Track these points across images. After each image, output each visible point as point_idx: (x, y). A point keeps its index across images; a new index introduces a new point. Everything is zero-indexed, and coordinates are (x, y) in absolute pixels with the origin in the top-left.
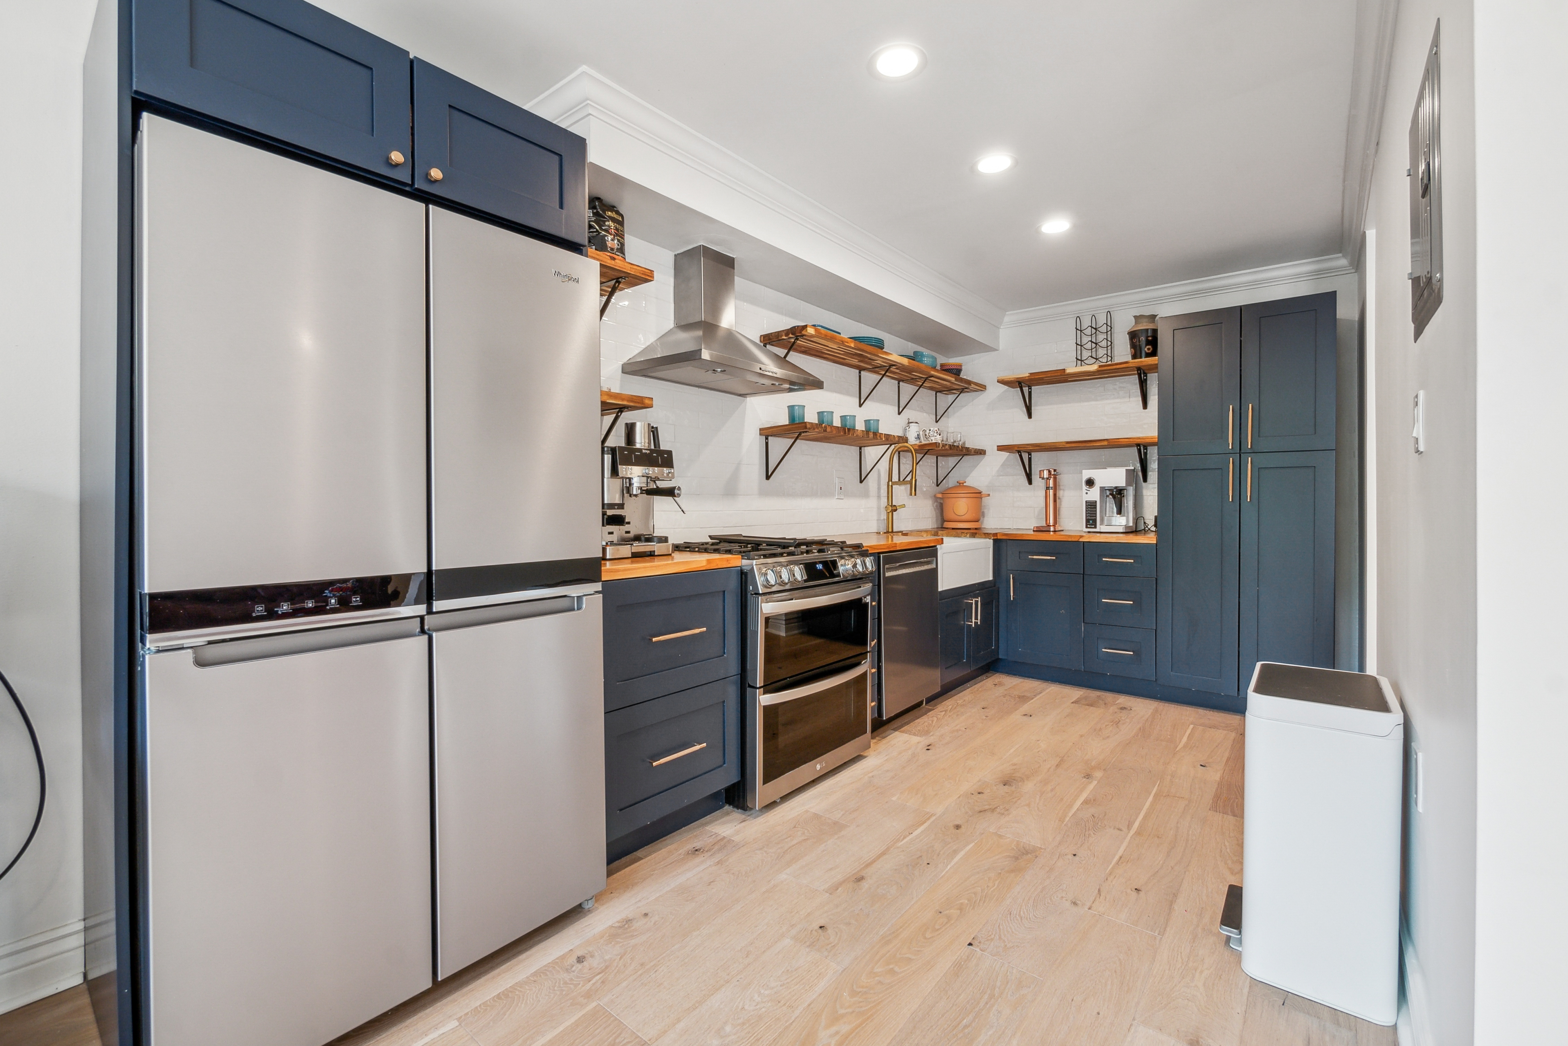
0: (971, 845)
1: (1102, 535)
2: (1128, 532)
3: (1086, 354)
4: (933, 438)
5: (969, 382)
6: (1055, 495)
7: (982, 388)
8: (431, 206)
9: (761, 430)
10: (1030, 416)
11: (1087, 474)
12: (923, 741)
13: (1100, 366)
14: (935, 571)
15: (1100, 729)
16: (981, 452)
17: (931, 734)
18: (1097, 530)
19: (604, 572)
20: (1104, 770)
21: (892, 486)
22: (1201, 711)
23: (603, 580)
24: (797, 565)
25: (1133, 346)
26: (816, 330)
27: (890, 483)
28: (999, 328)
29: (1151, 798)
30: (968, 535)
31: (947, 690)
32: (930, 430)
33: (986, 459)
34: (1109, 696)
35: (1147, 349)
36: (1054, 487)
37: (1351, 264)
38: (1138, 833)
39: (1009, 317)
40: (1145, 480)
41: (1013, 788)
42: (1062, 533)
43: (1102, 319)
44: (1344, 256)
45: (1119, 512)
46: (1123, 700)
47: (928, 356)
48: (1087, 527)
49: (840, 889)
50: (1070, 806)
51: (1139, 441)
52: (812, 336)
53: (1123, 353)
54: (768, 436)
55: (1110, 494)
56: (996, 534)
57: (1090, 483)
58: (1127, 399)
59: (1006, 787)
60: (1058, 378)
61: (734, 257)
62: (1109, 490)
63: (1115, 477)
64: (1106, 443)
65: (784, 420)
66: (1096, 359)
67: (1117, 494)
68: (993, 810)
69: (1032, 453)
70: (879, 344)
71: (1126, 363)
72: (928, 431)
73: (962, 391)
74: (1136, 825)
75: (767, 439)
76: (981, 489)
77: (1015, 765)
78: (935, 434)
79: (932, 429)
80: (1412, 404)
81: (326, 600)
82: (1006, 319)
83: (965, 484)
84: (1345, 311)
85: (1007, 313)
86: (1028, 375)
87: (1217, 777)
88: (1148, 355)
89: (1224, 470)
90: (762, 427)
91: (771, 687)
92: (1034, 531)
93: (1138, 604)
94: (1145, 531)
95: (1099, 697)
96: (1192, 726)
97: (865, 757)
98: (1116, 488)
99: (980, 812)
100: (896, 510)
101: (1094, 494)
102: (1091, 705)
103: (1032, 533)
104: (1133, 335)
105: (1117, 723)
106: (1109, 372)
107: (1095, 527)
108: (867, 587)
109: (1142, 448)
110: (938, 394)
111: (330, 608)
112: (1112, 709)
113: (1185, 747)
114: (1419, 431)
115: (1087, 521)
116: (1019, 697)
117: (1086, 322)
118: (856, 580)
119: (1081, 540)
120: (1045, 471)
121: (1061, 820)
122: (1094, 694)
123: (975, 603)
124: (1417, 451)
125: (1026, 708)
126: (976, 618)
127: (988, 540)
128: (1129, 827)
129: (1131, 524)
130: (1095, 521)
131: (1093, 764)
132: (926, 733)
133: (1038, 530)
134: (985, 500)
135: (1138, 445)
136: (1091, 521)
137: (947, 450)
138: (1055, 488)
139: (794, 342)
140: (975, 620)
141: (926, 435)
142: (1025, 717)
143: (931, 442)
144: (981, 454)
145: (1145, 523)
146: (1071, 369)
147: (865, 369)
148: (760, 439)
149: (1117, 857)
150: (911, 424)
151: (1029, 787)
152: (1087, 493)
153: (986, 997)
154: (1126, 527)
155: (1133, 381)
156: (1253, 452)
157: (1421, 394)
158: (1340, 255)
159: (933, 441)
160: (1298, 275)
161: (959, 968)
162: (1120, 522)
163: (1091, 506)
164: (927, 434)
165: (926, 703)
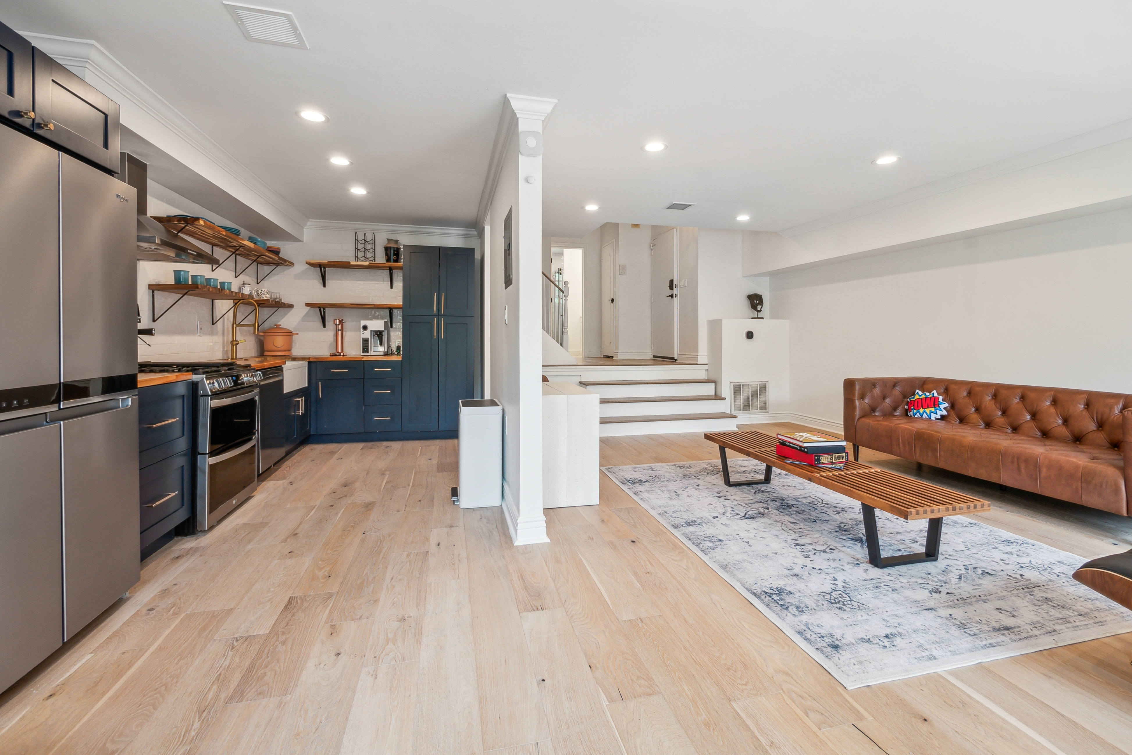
0: (343, 509)
1: (372, 357)
2: (386, 354)
3: (360, 255)
4: (264, 296)
5: (285, 261)
6: (342, 334)
7: (292, 264)
8: (60, 153)
9: (149, 285)
10: (324, 286)
11: (363, 323)
12: (286, 482)
13: (370, 263)
14: (282, 381)
15: (380, 457)
16: (291, 306)
17: (288, 478)
18: (369, 354)
19: (139, 382)
20: (390, 471)
21: (236, 328)
22: (422, 441)
23: (138, 387)
24: (227, 377)
25: (387, 254)
26: (205, 222)
27: (235, 325)
28: (304, 228)
29: (413, 475)
30: (290, 360)
31: (288, 454)
32: (262, 291)
33: (293, 311)
34: (378, 443)
35: (395, 257)
36: (340, 330)
37: (478, 234)
38: (413, 486)
39: (311, 223)
40: (392, 327)
41: (350, 487)
42: (346, 356)
43: (369, 238)
44: (476, 231)
45: (381, 344)
46: (385, 444)
47: (260, 242)
48: (363, 353)
49: (288, 540)
50: (381, 486)
51: (390, 306)
52: (201, 225)
53: (381, 258)
54: (154, 290)
55: (376, 334)
56: (309, 358)
57: (365, 328)
58: (382, 283)
59: (346, 487)
60: (345, 266)
61: (147, 163)
62: (375, 332)
63: (378, 325)
64: (373, 306)
65: (171, 281)
66: (366, 258)
67: (379, 334)
68: (346, 496)
69: (326, 309)
70: (237, 233)
71: (384, 263)
72: (260, 291)
73: (278, 265)
74: (411, 484)
75: (153, 292)
76: (292, 330)
77: (346, 479)
78: (266, 294)
79: (263, 290)
80: (504, 309)
81: (12, 403)
82: (309, 223)
83: (280, 327)
84: (477, 256)
85: (310, 220)
86: (326, 262)
87: (436, 462)
88: (395, 261)
89: (431, 324)
90: (150, 284)
91: (212, 454)
92: (330, 356)
93: (393, 392)
94: (392, 354)
95: (373, 444)
96: (420, 448)
97: (253, 496)
98: (379, 331)
99: (339, 498)
100: (238, 344)
101: (367, 334)
102: (371, 448)
103: (329, 356)
104: (387, 249)
105: (387, 453)
106: (374, 267)
107: (368, 353)
108: (257, 390)
109: (391, 310)
110: (259, 265)
111: (14, 407)
112: (382, 448)
113: (420, 455)
114: (506, 318)
115: (363, 349)
116: (330, 452)
117: (360, 237)
118: (251, 387)
119: (362, 360)
120: (337, 320)
121: (379, 491)
122: (370, 444)
123: (301, 400)
124: (506, 324)
125: (336, 456)
126: (302, 410)
127: (304, 362)
128: (409, 485)
129: (386, 351)
130: (368, 349)
131: (383, 470)
132: (284, 478)
133: (334, 355)
134: (294, 337)
135: (389, 308)
136: (365, 349)
137: (273, 304)
138: (342, 330)
139: (184, 228)
140: (301, 412)
141: (258, 294)
142: (339, 460)
143: (262, 299)
144: (291, 307)
145: (391, 350)
146: (353, 263)
147: (217, 245)
148: (149, 292)
149: (408, 495)
150: (245, 285)
151: (357, 485)
152: (363, 334)
153: (379, 542)
154: (384, 352)
155: (387, 272)
156: (444, 316)
157: (507, 306)
158: (474, 229)
159: (265, 298)
160: (458, 235)
161: (363, 540)
162: (381, 349)
163: (365, 341)
164: (260, 293)
165: (274, 466)
